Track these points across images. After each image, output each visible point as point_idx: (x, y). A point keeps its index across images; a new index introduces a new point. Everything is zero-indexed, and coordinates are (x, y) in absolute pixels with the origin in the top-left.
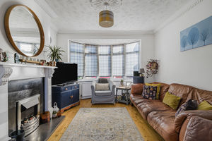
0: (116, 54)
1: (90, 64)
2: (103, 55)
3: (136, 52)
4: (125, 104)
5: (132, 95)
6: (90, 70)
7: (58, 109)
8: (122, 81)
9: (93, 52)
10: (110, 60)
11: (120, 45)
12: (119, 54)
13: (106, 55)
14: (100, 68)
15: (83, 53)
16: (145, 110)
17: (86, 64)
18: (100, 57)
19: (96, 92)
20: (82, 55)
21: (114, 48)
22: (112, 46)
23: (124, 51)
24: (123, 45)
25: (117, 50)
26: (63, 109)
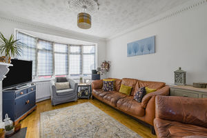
0: (74, 54)
1: (44, 61)
2: (60, 53)
3: (93, 53)
4: (87, 99)
5: (94, 90)
6: (44, 68)
7: (11, 122)
8: (81, 79)
9: (48, 48)
10: (67, 59)
11: (77, 45)
12: (76, 54)
13: (63, 53)
14: (56, 67)
15: (35, 49)
16: (113, 100)
17: (39, 61)
18: (55, 55)
19: (58, 92)
20: (33, 51)
21: (71, 48)
22: (69, 45)
23: (81, 52)
24: (80, 46)
25: (74, 49)
26: (17, 121)
